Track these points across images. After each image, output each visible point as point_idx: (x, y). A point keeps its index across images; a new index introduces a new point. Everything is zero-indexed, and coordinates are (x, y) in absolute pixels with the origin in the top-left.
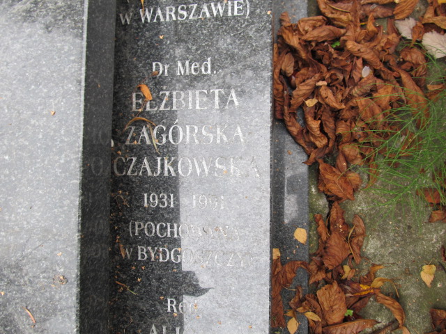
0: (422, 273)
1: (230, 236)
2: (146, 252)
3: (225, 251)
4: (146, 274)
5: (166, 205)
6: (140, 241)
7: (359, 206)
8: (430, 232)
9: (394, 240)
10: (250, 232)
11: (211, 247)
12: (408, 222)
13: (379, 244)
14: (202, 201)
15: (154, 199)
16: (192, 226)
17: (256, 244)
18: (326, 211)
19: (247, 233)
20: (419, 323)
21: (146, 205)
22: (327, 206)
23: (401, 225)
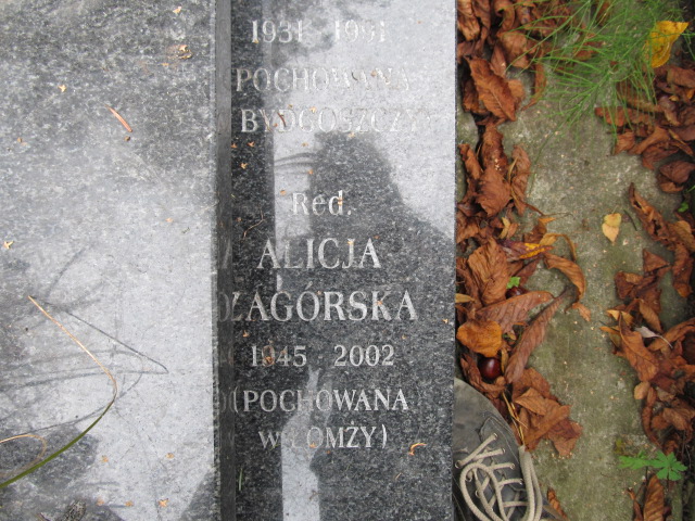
0: (604, 227)
1: (394, 84)
2: (257, 119)
3: (387, 107)
4: (255, 156)
5: (290, 39)
6: (246, 101)
7: (520, 133)
8: (613, 170)
9: (567, 180)
10: (425, 76)
11: (364, 103)
12: (584, 155)
13: (547, 186)
14: (349, 30)
15: (269, 29)
16: (333, 70)
17: (434, 95)
18: (475, 140)
19: (422, 79)
20: (602, 296)
21: (255, 39)
22: (476, 132)
23: (576, 159)
